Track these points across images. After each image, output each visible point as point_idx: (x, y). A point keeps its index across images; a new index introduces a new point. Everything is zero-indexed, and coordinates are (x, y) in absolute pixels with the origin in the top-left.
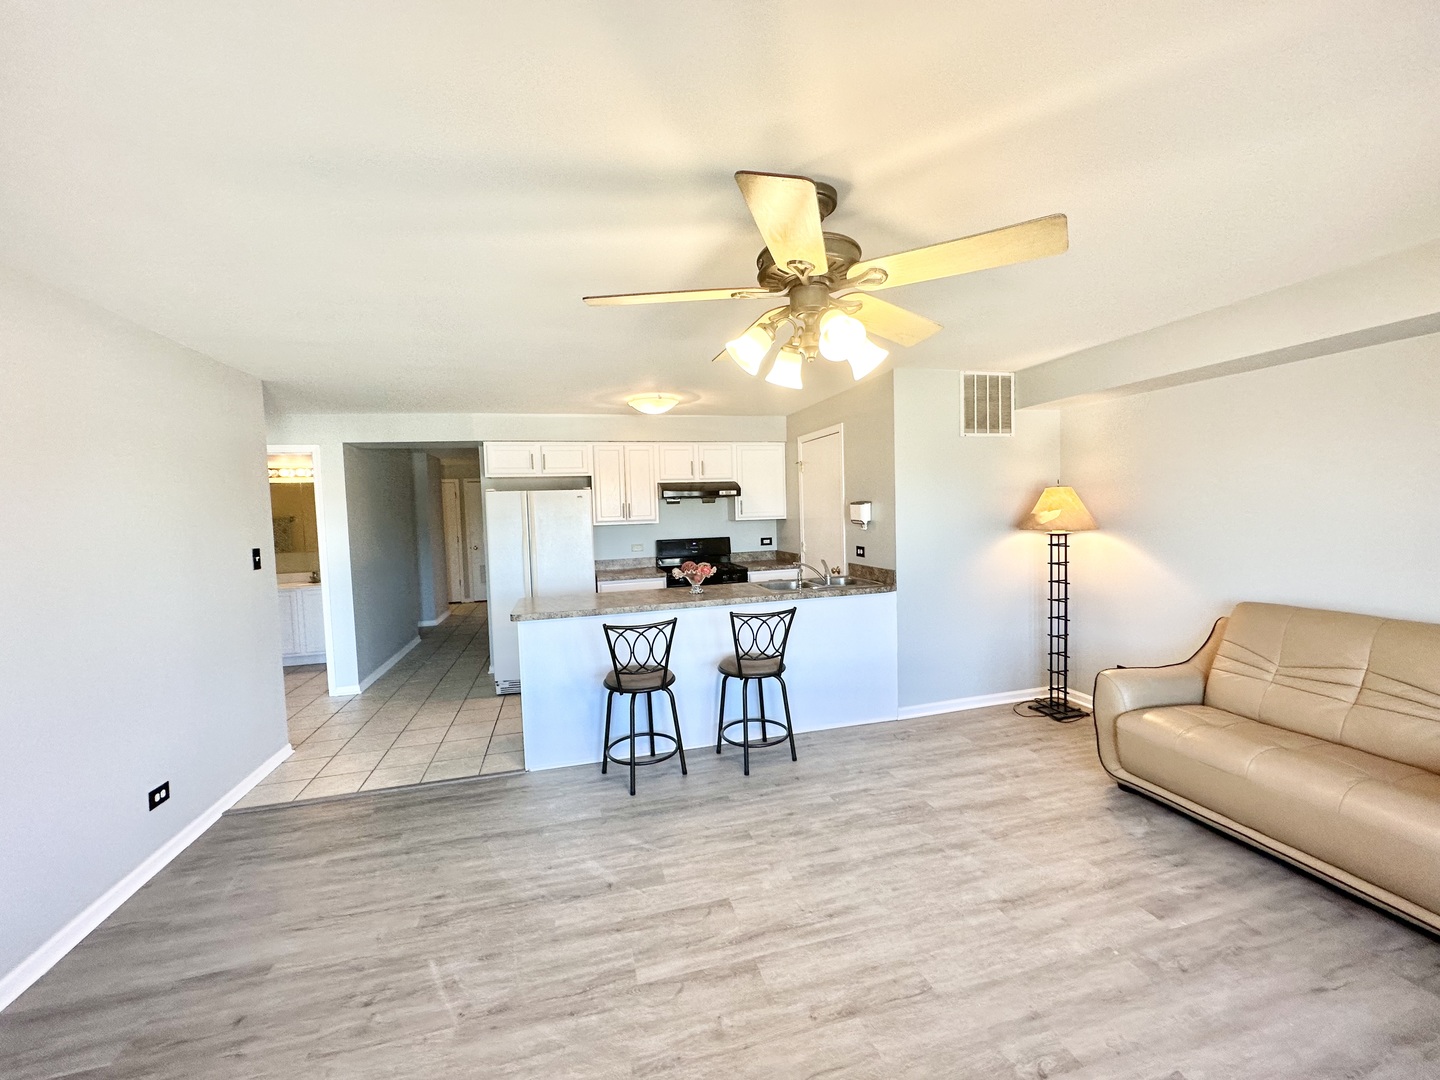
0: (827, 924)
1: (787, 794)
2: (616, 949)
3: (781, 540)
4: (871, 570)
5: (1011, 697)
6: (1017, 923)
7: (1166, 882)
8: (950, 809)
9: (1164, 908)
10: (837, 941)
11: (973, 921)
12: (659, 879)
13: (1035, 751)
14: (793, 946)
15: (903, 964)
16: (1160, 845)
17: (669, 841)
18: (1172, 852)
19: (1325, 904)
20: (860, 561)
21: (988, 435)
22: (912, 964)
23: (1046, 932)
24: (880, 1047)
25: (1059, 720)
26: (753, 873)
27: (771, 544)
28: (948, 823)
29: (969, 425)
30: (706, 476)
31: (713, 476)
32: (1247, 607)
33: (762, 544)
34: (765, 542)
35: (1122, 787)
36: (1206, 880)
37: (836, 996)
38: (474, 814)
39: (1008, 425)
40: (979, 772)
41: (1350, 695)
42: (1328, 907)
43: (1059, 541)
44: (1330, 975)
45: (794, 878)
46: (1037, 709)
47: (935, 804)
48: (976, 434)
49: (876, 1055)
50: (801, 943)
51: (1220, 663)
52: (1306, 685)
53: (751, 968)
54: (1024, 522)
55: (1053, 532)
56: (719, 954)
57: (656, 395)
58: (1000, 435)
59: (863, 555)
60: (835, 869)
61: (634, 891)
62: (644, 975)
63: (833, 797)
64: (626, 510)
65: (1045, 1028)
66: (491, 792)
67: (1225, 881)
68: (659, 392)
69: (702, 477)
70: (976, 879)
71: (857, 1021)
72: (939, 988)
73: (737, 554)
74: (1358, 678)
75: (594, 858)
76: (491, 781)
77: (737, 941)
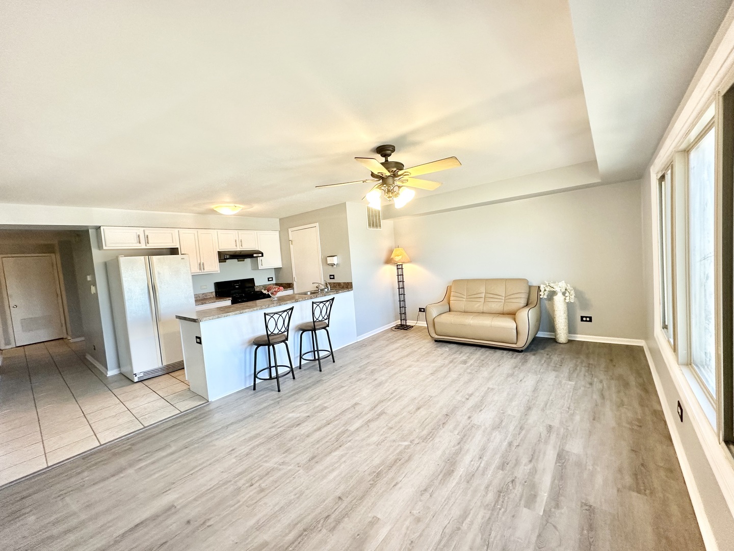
0: (392, 396)
1: (343, 371)
2: (335, 428)
3: (277, 278)
4: (339, 284)
5: (388, 327)
6: (438, 377)
7: (461, 358)
8: (398, 360)
9: (465, 362)
10: (400, 397)
11: (428, 380)
12: (326, 408)
13: (407, 339)
14: (389, 404)
15: (421, 395)
16: (454, 351)
17: (315, 398)
18: (457, 351)
19: (490, 351)
20: (332, 281)
21: (375, 229)
22: (423, 394)
23: (446, 376)
24: (432, 411)
25: (406, 330)
26: (356, 394)
27: (272, 280)
28: (401, 363)
29: (370, 225)
30: (243, 247)
31: (247, 247)
32: (455, 281)
33: (269, 281)
34: (270, 279)
35: (436, 341)
36: (468, 354)
37: (412, 408)
38: (204, 424)
39: (380, 226)
40: (397, 349)
41: (482, 300)
42: (491, 351)
43: (399, 267)
44: (499, 362)
45: (371, 390)
46: (398, 328)
47: (393, 359)
48: (372, 229)
49: (432, 412)
50: (390, 402)
51: (452, 298)
52: (473, 299)
53: (382, 413)
54: (389, 261)
55: (398, 264)
56: (369, 415)
57: (233, 205)
58: (378, 229)
59: (334, 278)
60: (380, 384)
61: (319, 414)
62: (352, 428)
63: (360, 367)
64: (201, 266)
65: (461, 392)
66: (200, 415)
67: (471, 353)
68: (235, 203)
69: (241, 247)
70: (420, 372)
71: (421, 409)
72: (433, 395)
73: (258, 286)
74: (483, 295)
75: (290, 413)
76: (193, 411)
77: (372, 409)
